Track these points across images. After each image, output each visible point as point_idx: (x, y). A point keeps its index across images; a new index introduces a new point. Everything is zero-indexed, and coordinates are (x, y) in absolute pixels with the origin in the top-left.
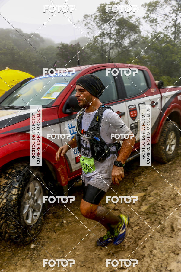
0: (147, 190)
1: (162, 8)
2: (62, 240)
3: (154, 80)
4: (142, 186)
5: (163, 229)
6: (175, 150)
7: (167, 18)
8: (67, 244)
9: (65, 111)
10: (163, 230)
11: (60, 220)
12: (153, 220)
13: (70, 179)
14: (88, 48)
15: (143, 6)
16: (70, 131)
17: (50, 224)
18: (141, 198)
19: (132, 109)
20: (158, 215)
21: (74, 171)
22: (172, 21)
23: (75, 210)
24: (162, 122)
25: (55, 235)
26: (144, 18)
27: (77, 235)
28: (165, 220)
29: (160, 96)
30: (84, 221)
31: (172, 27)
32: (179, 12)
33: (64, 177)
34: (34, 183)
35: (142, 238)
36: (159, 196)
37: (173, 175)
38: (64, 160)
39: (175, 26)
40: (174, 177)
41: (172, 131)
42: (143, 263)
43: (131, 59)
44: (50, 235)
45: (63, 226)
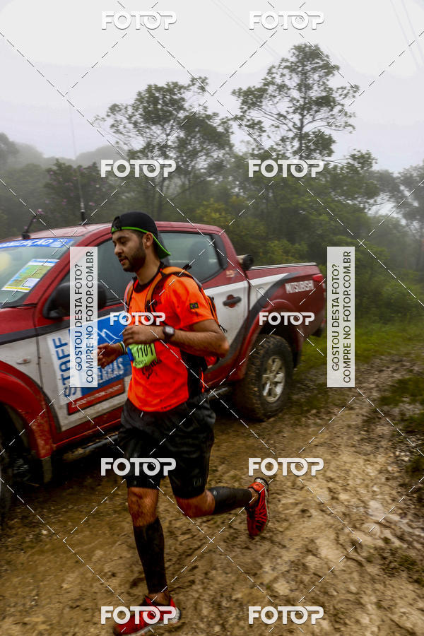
0: (217, 471)
1: (271, 102)
2: (37, 565)
3: (234, 253)
5: (236, 535)
6: (283, 393)
7: (285, 122)
8: (46, 571)
9: (48, 313)
10: (234, 539)
11: (35, 529)
12: (218, 523)
13: (56, 447)
15: (234, 93)
16: (57, 352)
17: (15, 539)
21: (63, 429)
22: (292, 128)
23: (66, 512)
24: (251, 336)
25: (23, 557)
26: (236, 118)
29: (246, 285)
30: (84, 529)
31: (293, 139)
32: (306, 112)
33: (43, 440)
35: (193, 552)
36: (239, 480)
37: (274, 442)
39: (302, 137)
40: (275, 447)
41: (274, 354)
42: (190, 593)
43: (205, 203)
44: (13, 557)
45: (41, 541)
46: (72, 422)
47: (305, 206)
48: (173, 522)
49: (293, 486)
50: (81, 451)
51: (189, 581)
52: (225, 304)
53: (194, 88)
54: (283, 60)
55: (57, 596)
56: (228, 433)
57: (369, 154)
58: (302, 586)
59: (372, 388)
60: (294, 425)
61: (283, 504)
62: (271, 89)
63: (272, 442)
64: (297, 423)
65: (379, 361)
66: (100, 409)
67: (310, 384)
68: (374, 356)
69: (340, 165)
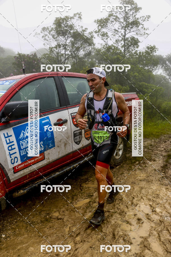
0: (93, 196)
1: (111, 25)
4: (88, 192)
7: (117, 33)
9: (1, 119)
13: (8, 190)
16: (6, 140)
18: (86, 205)
19: (74, 116)
21: (12, 181)
22: (121, 36)
26: (96, 32)
27: (15, 251)
28: (108, 227)
30: (24, 233)
31: (121, 40)
32: (127, 28)
39: (125, 40)
43: (84, 68)
46: (16, 177)
49: (132, 204)
50: (22, 191)
53: (76, 18)
57: (154, 46)
59: (163, 150)
62: (111, 19)
63: (119, 179)
64: (130, 169)
65: (163, 137)
66: (32, 169)
68: (161, 135)
69: (142, 52)
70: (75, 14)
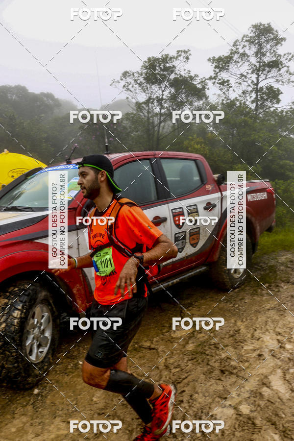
1: (236, 66)
2: (76, 385)
3: (212, 173)
5: (212, 370)
6: (245, 271)
7: (245, 79)
8: (82, 389)
10: (211, 373)
11: (74, 360)
12: (200, 361)
13: (89, 305)
14: (127, 119)
15: (209, 60)
17: (61, 366)
19: (177, 213)
20: (208, 355)
22: (251, 84)
24: (223, 231)
25: (67, 379)
26: (211, 78)
29: (220, 195)
31: (251, 92)
32: (260, 72)
33: (81, 300)
34: (41, 307)
35: (182, 381)
36: (214, 332)
37: (239, 306)
38: (82, 278)
39: (257, 91)
40: (239, 309)
43: (190, 137)
44: (60, 378)
45: (78, 368)
47: (260, 139)
48: (168, 359)
49: (252, 337)
51: (180, 401)
52: (205, 209)
53: (181, 58)
54: (244, 36)
55: (89, 406)
56: (206, 299)
58: (259, 409)
60: (253, 294)
61: (245, 350)
62: (236, 57)
64: (255, 293)
67: (264, 266)
69: (285, 110)
70: (178, 52)
